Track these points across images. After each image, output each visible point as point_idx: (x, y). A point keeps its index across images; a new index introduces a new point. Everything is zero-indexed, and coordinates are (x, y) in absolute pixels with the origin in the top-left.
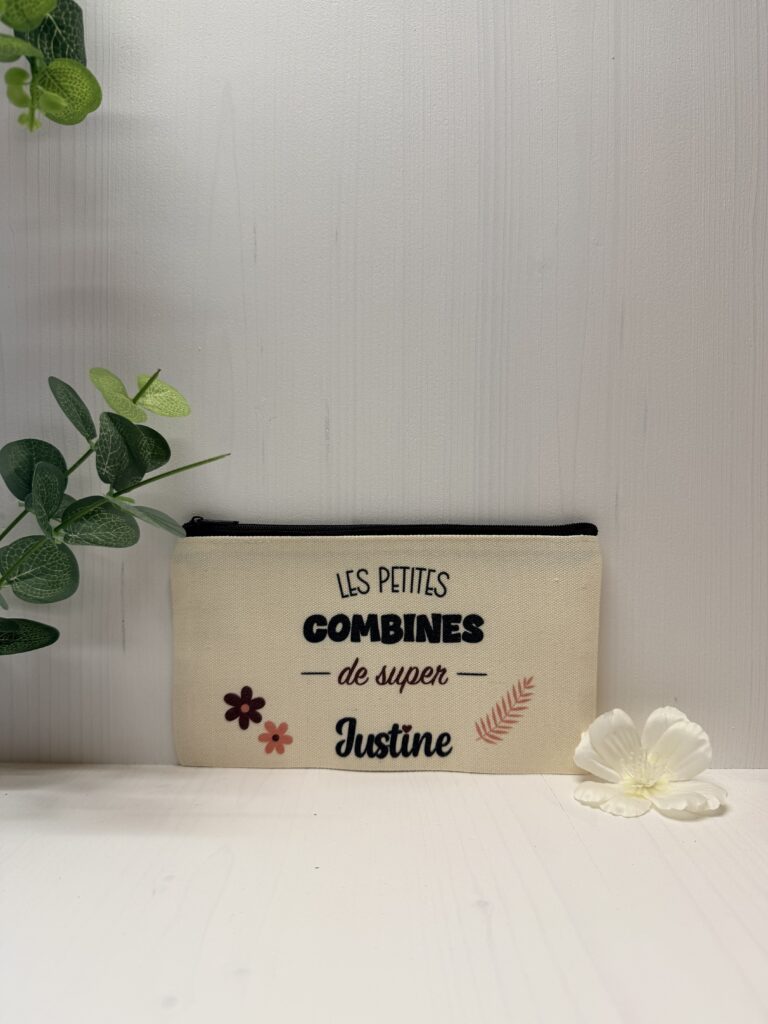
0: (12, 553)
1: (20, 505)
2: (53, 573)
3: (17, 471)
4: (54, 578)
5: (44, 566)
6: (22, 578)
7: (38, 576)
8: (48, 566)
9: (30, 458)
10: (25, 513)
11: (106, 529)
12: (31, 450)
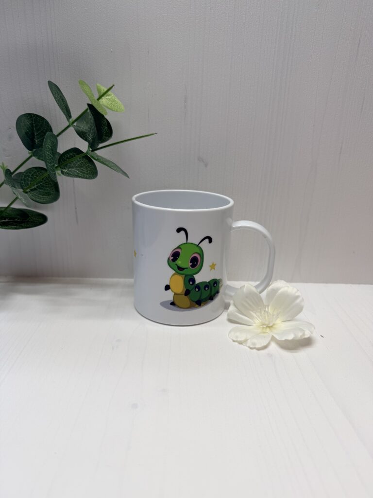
1: (29, 153)
2: (46, 187)
3: (26, 133)
4: (48, 190)
5: (41, 184)
6: (32, 190)
7: (40, 189)
8: (43, 183)
10: (31, 157)
11: (80, 166)
12: (32, 120)
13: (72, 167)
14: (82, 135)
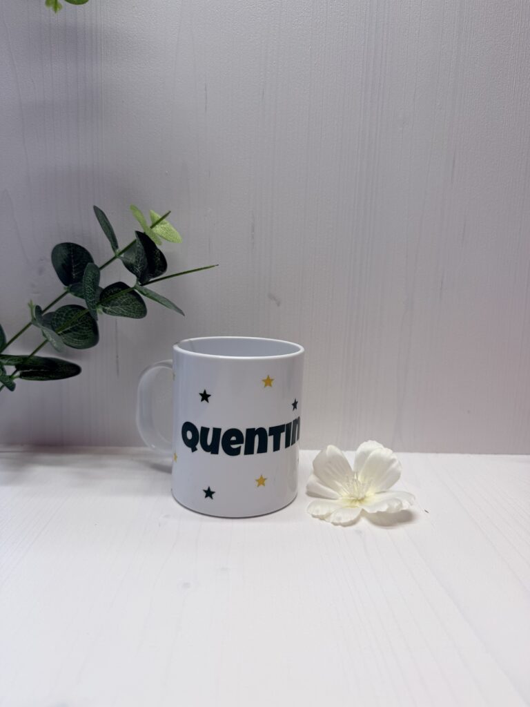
0: (58, 315)
1: (65, 288)
2: (83, 329)
3: (63, 265)
4: (84, 333)
5: (77, 325)
6: (65, 332)
7: (74, 331)
8: (79, 325)
9: (69, 255)
10: (67, 293)
11: (126, 304)
12: (70, 251)
13: (117, 305)
14: (130, 267)
